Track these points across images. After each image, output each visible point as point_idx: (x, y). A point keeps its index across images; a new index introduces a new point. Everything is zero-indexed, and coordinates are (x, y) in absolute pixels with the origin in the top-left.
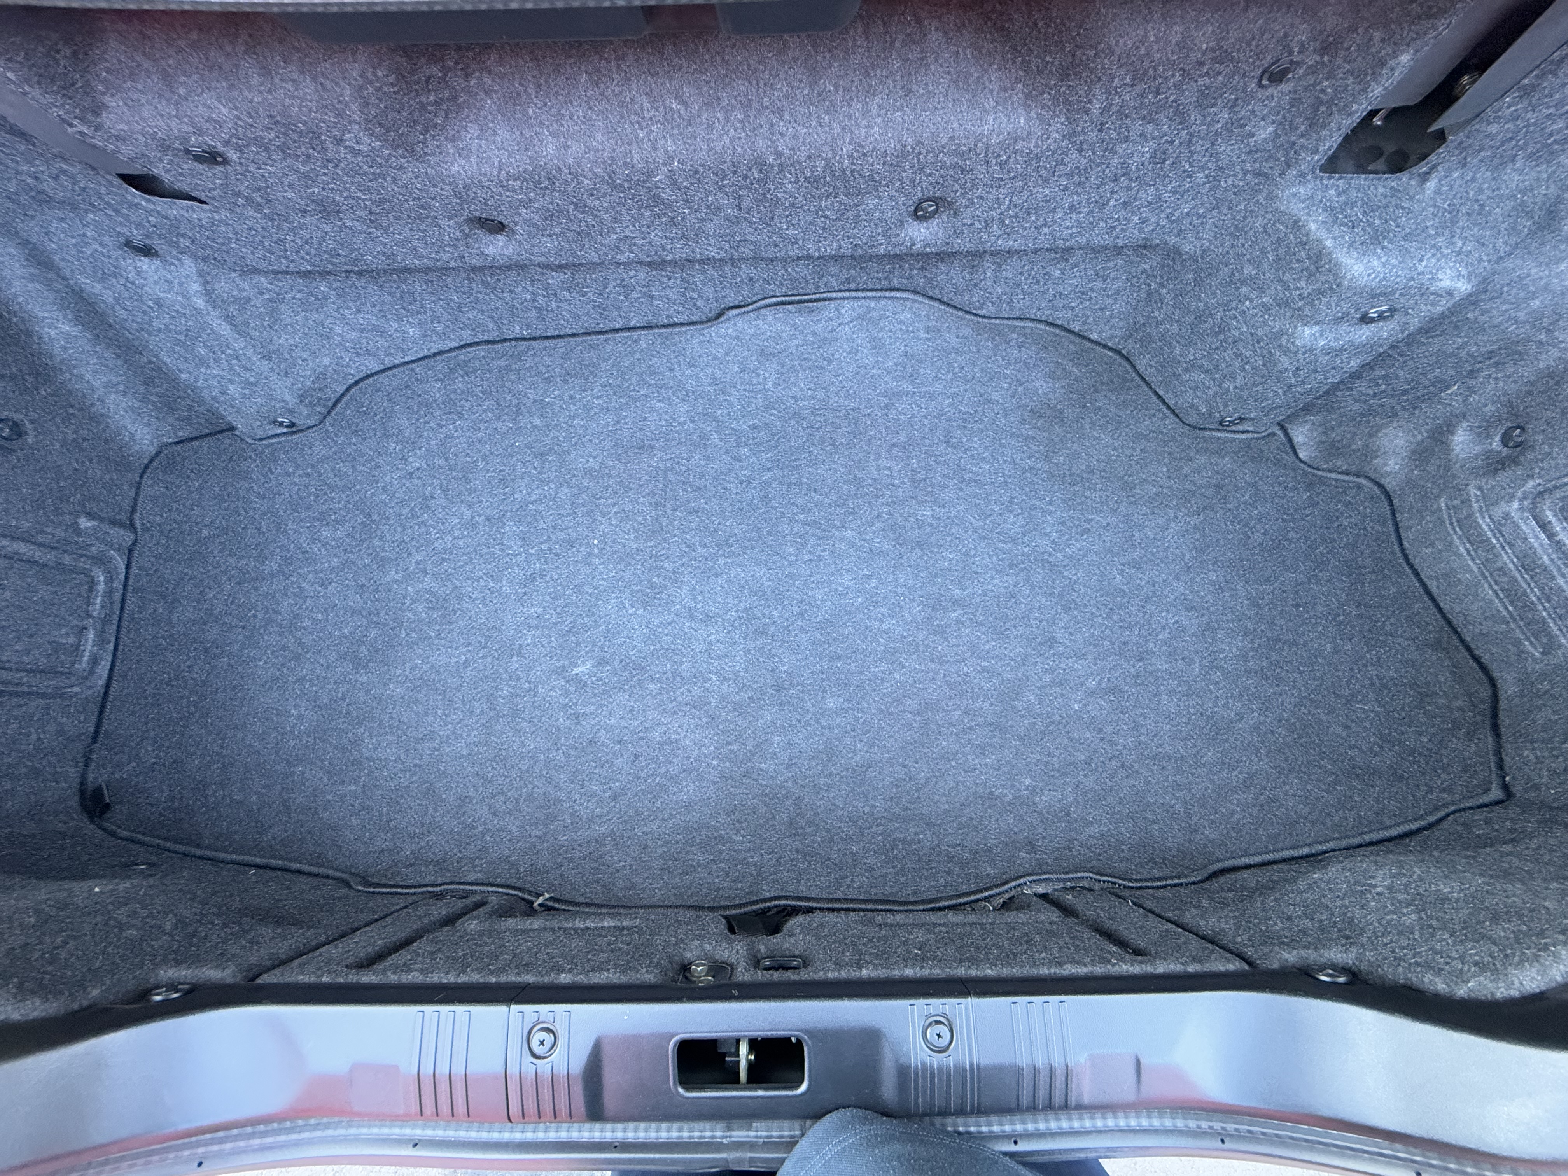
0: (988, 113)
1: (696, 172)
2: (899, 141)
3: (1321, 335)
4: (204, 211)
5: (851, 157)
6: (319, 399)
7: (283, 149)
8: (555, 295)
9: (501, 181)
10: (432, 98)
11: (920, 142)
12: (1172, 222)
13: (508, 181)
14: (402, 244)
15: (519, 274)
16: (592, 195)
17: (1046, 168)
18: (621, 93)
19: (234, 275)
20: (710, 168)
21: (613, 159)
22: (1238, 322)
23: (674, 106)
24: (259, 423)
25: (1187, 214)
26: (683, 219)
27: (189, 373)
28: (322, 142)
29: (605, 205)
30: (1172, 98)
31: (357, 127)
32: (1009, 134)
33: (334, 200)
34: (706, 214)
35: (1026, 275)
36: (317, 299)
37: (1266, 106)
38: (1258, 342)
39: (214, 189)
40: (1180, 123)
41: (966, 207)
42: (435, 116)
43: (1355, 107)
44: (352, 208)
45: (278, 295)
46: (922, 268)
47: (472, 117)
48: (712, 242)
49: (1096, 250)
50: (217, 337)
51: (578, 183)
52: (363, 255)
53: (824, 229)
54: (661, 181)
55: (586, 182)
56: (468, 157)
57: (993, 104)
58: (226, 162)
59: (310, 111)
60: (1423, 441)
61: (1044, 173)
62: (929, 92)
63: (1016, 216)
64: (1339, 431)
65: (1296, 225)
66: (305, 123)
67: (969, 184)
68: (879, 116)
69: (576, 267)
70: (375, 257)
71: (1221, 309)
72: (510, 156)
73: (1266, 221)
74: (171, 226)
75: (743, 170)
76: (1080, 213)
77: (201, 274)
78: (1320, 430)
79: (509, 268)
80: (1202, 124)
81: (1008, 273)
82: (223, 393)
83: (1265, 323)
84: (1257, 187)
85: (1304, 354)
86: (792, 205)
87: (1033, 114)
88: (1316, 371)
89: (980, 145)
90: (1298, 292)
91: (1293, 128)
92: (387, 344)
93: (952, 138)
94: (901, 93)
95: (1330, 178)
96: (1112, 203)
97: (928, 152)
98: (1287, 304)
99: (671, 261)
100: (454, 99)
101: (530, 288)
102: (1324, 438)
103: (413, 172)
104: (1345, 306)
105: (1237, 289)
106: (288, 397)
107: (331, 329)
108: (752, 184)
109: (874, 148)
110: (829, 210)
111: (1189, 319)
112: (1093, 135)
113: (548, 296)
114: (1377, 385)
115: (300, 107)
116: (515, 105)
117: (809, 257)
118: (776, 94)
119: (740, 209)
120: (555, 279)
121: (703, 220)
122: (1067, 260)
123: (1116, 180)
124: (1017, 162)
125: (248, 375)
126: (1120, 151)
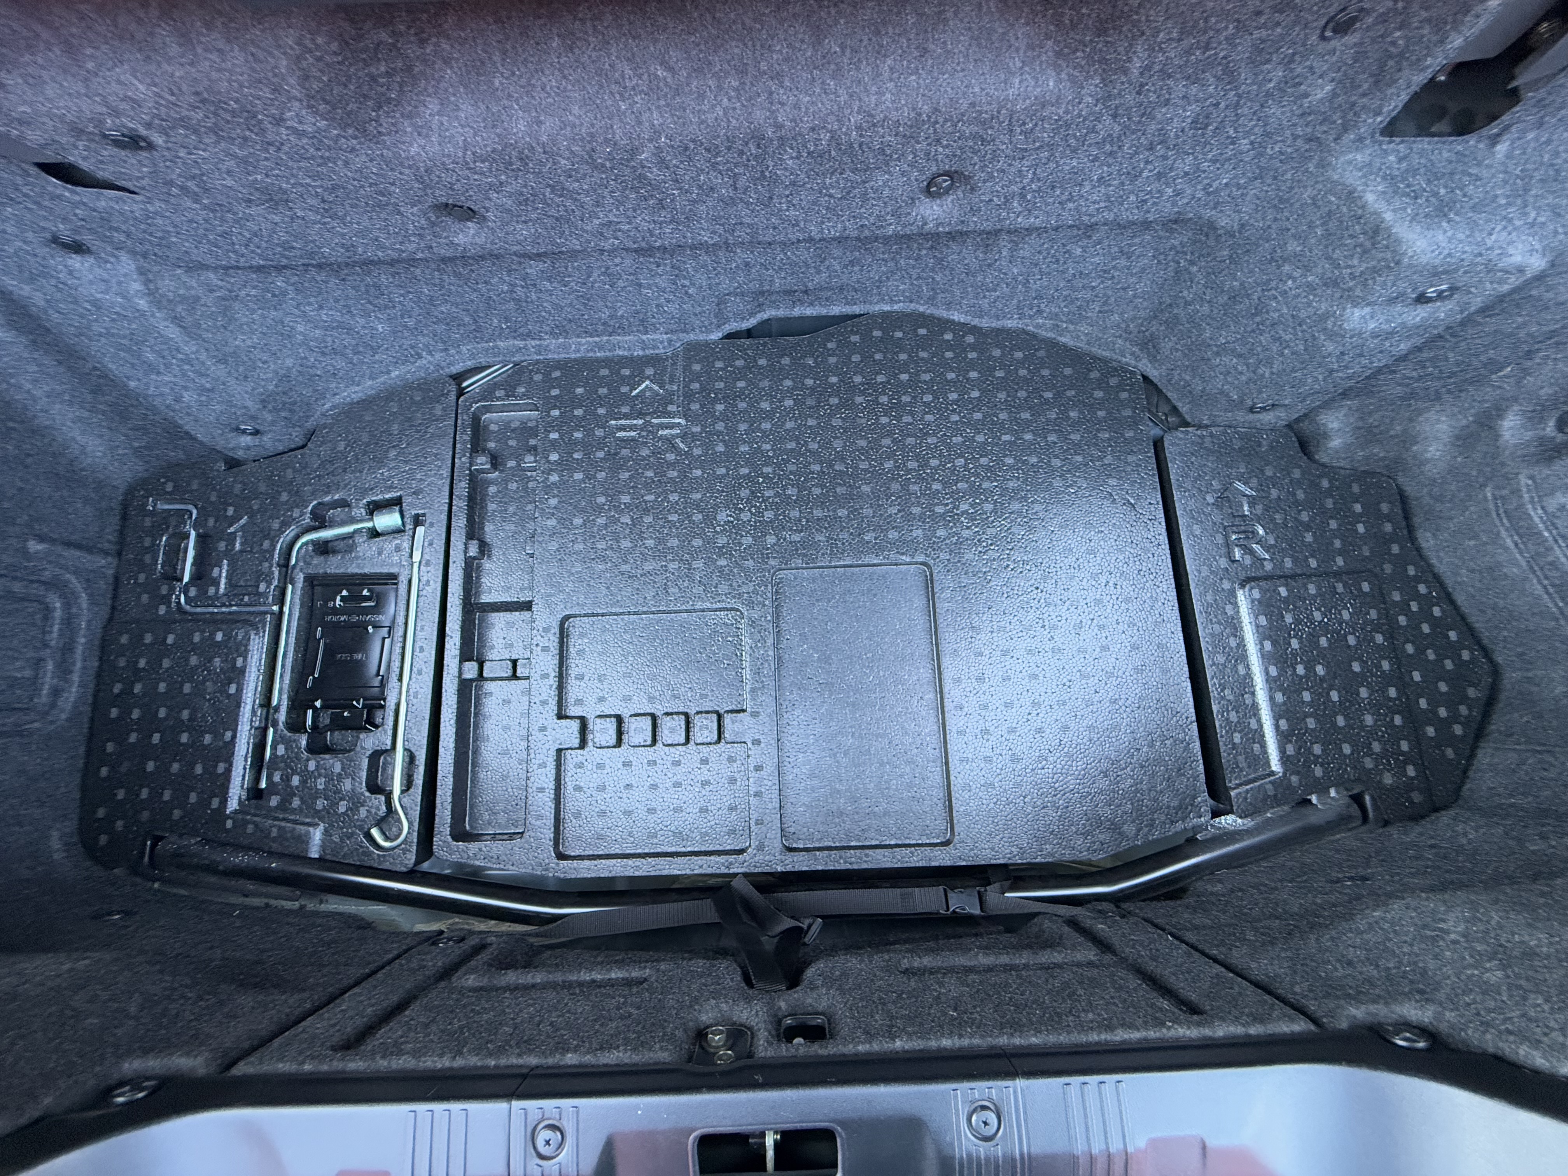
0: (1013, 74)
1: (686, 149)
2: (914, 109)
3: (1372, 317)
4: (136, 202)
5: (859, 128)
6: (284, 404)
7: (214, 130)
8: (535, 285)
9: (467, 163)
10: (383, 69)
11: (936, 110)
12: (1209, 194)
13: (475, 162)
14: (361, 234)
15: (494, 264)
16: (570, 177)
17: (1075, 136)
18: (599, 57)
19: (179, 271)
20: (702, 144)
21: (592, 135)
22: (1278, 302)
23: (659, 73)
24: (220, 432)
25: (1226, 184)
26: (672, 201)
27: (139, 380)
28: (260, 122)
29: (586, 187)
30: (1222, 54)
31: (297, 104)
32: (1036, 98)
33: (281, 188)
34: (698, 194)
35: (1044, 254)
36: (274, 295)
37: (1326, 61)
38: (1300, 325)
39: (142, 178)
40: (1229, 83)
41: (985, 182)
42: (388, 89)
43: (1429, 60)
44: (301, 196)
45: (230, 291)
46: (932, 247)
47: (431, 90)
48: (705, 225)
49: (1120, 226)
50: (167, 340)
51: (554, 164)
52: (320, 248)
53: (827, 208)
54: (647, 159)
55: (563, 162)
56: (427, 136)
57: (1019, 64)
58: (151, 146)
59: (241, 86)
60: (1468, 426)
61: (1072, 141)
62: (948, 52)
63: (1039, 190)
64: (1377, 416)
65: (1351, 196)
66: (237, 101)
67: (989, 156)
68: (891, 80)
69: (554, 255)
70: (333, 249)
71: (1259, 289)
72: (475, 134)
73: (1315, 192)
74: (102, 218)
75: (739, 145)
76: (1110, 185)
77: (141, 272)
78: (1357, 415)
79: (483, 258)
80: (1253, 83)
81: (1025, 252)
82: (178, 400)
83: (1309, 304)
84: (1307, 154)
85: (1351, 338)
86: (793, 184)
87: (1063, 76)
88: (1361, 355)
89: (1003, 111)
90: (1349, 271)
91: (1355, 86)
92: (354, 342)
93: (973, 105)
94: (916, 54)
95: (1390, 143)
96: (1145, 174)
97: (946, 121)
98: (1336, 284)
99: (659, 248)
100: (409, 69)
101: (507, 278)
102: (1360, 424)
103: (367, 155)
104: (1402, 285)
105: (1279, 267)
106: (249, 404)
107: (292, 328)
108: (749, 160)
109: (886, 117)
110: (833, 187)
111: (1223, 299)
112: (1130, 98)
113: (526, 287)
114: (1424, 367)
115: (229, 81)
116: (478, 74)
117: (811, 240)
118: (775, 57)
119: (736, 189)
120: (533, 269)
121: (695, 202)
122: (1090, 237)
123: (1151, 148)
124: (1044, 130)
125: (203, 381)
126: (1159, 116)
